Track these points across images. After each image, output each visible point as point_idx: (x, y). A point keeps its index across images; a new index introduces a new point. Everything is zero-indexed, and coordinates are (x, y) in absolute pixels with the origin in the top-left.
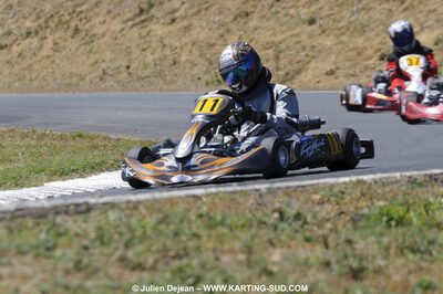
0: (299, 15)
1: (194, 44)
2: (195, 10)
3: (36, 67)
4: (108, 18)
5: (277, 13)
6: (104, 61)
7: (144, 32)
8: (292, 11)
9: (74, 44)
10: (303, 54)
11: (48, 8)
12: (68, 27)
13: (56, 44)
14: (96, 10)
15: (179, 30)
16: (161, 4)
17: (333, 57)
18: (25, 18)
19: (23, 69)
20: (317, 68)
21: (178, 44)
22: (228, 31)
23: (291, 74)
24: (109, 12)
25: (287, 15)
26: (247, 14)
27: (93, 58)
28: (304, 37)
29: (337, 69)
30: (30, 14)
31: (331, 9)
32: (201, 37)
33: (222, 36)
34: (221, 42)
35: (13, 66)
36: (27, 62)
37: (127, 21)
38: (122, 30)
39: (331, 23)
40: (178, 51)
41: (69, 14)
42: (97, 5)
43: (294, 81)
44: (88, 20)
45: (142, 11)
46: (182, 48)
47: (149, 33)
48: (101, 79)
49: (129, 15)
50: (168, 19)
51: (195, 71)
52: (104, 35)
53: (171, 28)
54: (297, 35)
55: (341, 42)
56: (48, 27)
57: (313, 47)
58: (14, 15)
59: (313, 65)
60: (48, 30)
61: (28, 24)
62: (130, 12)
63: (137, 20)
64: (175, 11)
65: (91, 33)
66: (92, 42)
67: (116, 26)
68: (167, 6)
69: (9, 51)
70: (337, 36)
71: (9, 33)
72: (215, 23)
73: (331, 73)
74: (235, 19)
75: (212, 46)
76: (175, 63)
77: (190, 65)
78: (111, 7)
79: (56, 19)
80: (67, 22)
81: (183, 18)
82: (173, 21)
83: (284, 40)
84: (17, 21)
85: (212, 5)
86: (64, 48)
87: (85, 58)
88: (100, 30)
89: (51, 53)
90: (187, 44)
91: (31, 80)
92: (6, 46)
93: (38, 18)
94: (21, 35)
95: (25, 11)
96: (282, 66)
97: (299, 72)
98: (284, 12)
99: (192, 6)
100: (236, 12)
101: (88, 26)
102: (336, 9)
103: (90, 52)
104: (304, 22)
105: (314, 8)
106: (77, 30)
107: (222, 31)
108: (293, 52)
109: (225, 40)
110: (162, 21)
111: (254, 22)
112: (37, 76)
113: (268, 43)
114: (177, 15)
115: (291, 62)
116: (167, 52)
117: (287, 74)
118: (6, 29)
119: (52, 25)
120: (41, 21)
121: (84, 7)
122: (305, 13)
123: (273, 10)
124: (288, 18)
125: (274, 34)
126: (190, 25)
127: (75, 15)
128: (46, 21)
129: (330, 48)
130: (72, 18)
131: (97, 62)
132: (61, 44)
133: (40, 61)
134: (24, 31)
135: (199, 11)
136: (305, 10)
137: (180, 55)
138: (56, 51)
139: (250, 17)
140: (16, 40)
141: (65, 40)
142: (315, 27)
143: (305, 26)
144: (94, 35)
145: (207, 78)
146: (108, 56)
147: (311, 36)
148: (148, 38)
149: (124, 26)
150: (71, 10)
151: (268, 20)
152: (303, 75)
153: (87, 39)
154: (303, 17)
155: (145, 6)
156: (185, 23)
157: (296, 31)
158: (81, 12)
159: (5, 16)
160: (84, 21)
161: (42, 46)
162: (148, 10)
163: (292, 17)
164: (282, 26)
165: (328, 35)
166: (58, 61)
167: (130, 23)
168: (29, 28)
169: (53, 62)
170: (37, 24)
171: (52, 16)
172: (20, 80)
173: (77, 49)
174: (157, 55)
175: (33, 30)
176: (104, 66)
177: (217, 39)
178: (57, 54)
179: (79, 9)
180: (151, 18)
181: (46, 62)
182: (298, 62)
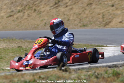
0: (108, 4)
1: (74, 14)
2: (73, 3)
3: (23, 22)
4: (45, 6)
5: (101, 3)
6: (45, 20)
7: (57, 10)
8: (106, 3)
9: (34, 14)
10: (111, 16)
11: (25, 3)
12: (32, 9)
13: (28, 14)
14: (41, 3)
15: (69, 9)
16: (62, 1)
17: (121, 17)
18: (17, 6)
19: (18, 23)
20: (116, 21)
21: (69, 14)
22: (85, 9)
23: (108, 23)
24: (45, 4)
25: (104, 4)
26: (91, 4)
27: (41, 19)
28: (110, 11)
29: (123, 21)
30: (19, 5)
31: (119, 1)
32: (77, 11)
33: (83, 11)
34: (83, 13)
35: (15, 22)
36: (20, 20)
37: (51, 7)
38: (50, 10)
39: (119, 6)
40: (69, 16)
41: (32, 5)
42: (41, 2)
43: (109, 25)
44: (39, 6)
45: (56, 3)
46: (70, 15)
47: (59, 10)
48: (45, 26)
49: (52, 5)
50: (65, 6)
51: (76, 22)
52: (44, 11)
53: (66, 9)
54: (108, 10)
55: (123, 12)
56: (25, 9)
57: (114, 14)
58: (14, 5)
59: (114, 20)
60: (26, 10)
61: (19, 8)
62: (52, 3)
63: (55, 6)
64: (67, 3)
65: (40, 11)
66: (40, 14)
67: (48, 8)
68: (64, 2)
69: (13, 17)
70: (122, 10)
71: (12, 11)
72: (81, 7)
73: (121, 22)
74: (87, 5)
75: (80, 14)
76: (69, 20)
77: (73, 21)
78: (46, 2)
79: (28, 7)
80: (31, 7)
81: (70, 5)
82: (67, 6)
83: (104, 12)
84: (15, 7)
85: (79, 1)
86: (31, 16)
87: (38, 19)
88: (43, 10)
89: (27, 17)
90: (72, 14)
91: (21, 26)
92: (12, 16)
93: (22, 6)
94: (17, 12)
95: (18, 4)
96: (104, 20)
97: (110, 22)
98: (103, 3)
99: (72, 2)
100: (88, 3)
101: (38, 8)
102: (120, 2)
103: (40, 17)
104: (110, 6)
105: (113, 2)
106: (35, 10)
107: (83, 9)
108: (107, 16)
109: (85, 12)
110: (63, 6)
111: (93, 6)
112: (23, 25)
113: (99, 13)
114: (68, 4)
115: (107, 19)
116: (66, 16)
117: (106, 23)
118: (11, 10)
119: (27, 8)
120: (23, 7)
121: (37, 2)
122: (110, 3)
123: (100, 2)
124: (105, 5)
125: (101, 10)
126: (73, 8)
127: (34, 5)
128: (25, 7)
129: (120, 14)
130: (33, 6)
131: (42, 20)
132: (30, 14)
133: (24, 20)
134: (18, 10)
135: (75, 3)
136: (110, 2)
137: (70, 17)
138: (29, 17)
139: (92, 5)
140: (15, 13)
141: (32, 13)
142: (114, 8)
143: (111, 7)
144: (41, 12)
145: (80, 25)
146: (46, 18)
147: (113, 10)
148: (59, 12)
149: (50, 8)
150: (32, 3)
151: (98, 5)
152: (111, 23)
153: (39, 13)
154: (110, 4)
155: (57, 2)
156: (71, 7)
157: (108, 9)
158: (36, 4)
159: (11, 6)
160: (37, 7)
161: (24, 15)
162: (58, 3)
163: (106, 4)
164: (103, 7)
165: (118, 10)
166: (29, 20)
167: (53, 7)
168: (19, 9)
169: (28, 20)
170: (21, 8)
171: (26, 6)
172: (18, 26)
173: (36, 16)
174: (62, 18)
175: (20, 10)
176: (45, 21)
177: (82, 12)
178: (29, 18)
179: (35, 3)
180: (59, 6)
181: (26, 20)
182: (110, 19)
